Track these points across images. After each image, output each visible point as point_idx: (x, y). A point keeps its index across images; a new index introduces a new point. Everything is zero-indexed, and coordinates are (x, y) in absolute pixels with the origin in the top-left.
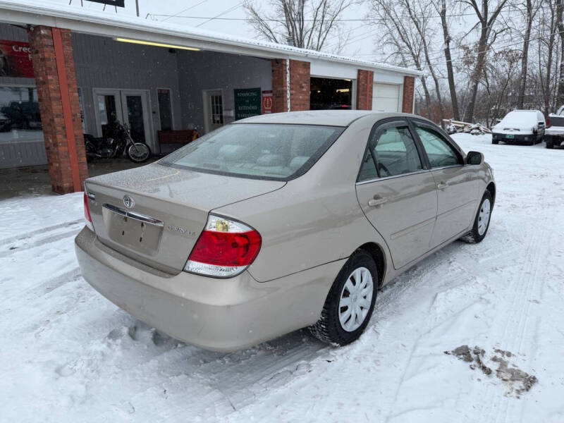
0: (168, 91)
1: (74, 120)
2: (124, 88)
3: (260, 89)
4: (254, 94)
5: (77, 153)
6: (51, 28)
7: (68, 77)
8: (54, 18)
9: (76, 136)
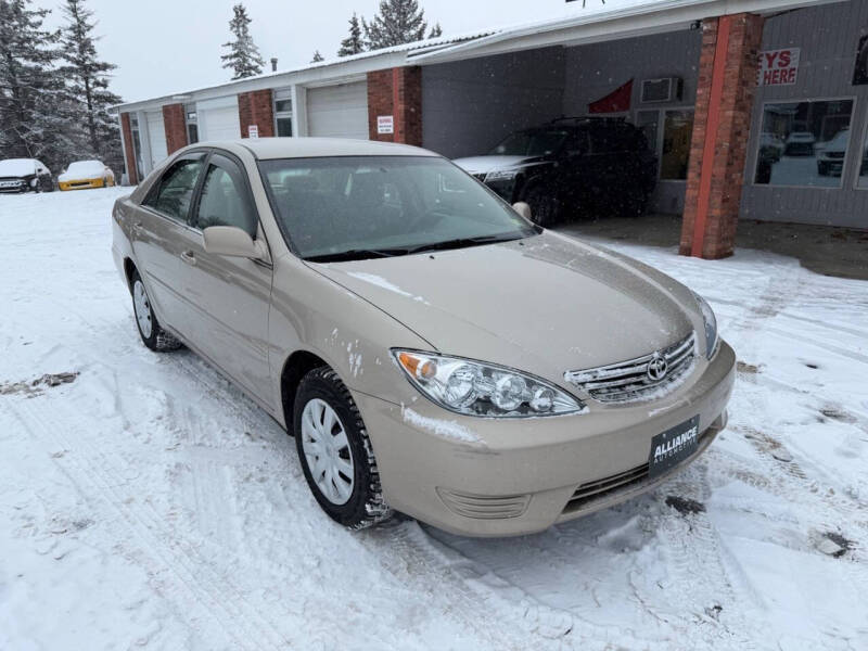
1: (716, 153)
5: (709, 200)
7: (724, 87)
9: (714, 176)
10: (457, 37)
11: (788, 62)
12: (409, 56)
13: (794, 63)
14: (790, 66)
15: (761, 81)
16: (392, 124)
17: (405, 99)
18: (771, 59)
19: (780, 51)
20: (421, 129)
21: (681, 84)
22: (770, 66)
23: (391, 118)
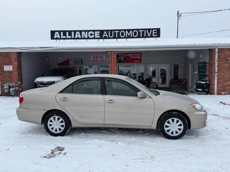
0: (179, 64)
2: (159, 64)
3: (206, 62)
4: (204, 64)
6: (111, 51)
8: (112, 49)
10: (41, 46)
11: (103, 58)
12: (21, 50)
13: (104, 58)
14: (103, 59)
15: (98, 61)
16: (12, 68)
17: (17, 61)
18: (100, 57)
19: (101, 56)
20: (22, 69)
21: (82, 61)
22: (100, 58)
23: (11, 66)
